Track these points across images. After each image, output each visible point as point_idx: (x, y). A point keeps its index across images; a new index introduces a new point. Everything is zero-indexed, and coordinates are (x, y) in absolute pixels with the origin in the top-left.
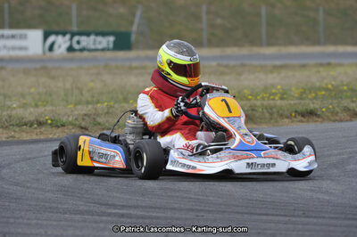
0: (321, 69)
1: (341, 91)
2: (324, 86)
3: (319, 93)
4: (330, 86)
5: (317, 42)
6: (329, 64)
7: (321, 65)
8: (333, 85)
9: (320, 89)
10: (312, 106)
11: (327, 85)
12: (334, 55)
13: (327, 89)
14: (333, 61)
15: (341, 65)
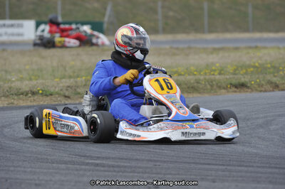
0: (250, 51)
1: (266, 68)
2: (253, 64)
3: (249, 70)
4: (257, 64)
5: (247, 30)
6: (256, 47)
7: (250, 48)
8: (259, 64)
9: (250, 66)
10: (243, 80)
11: (254, 63)
12: (260, 40)
13: (255, 67)
14: (259, 44)
15: (265, 48)
